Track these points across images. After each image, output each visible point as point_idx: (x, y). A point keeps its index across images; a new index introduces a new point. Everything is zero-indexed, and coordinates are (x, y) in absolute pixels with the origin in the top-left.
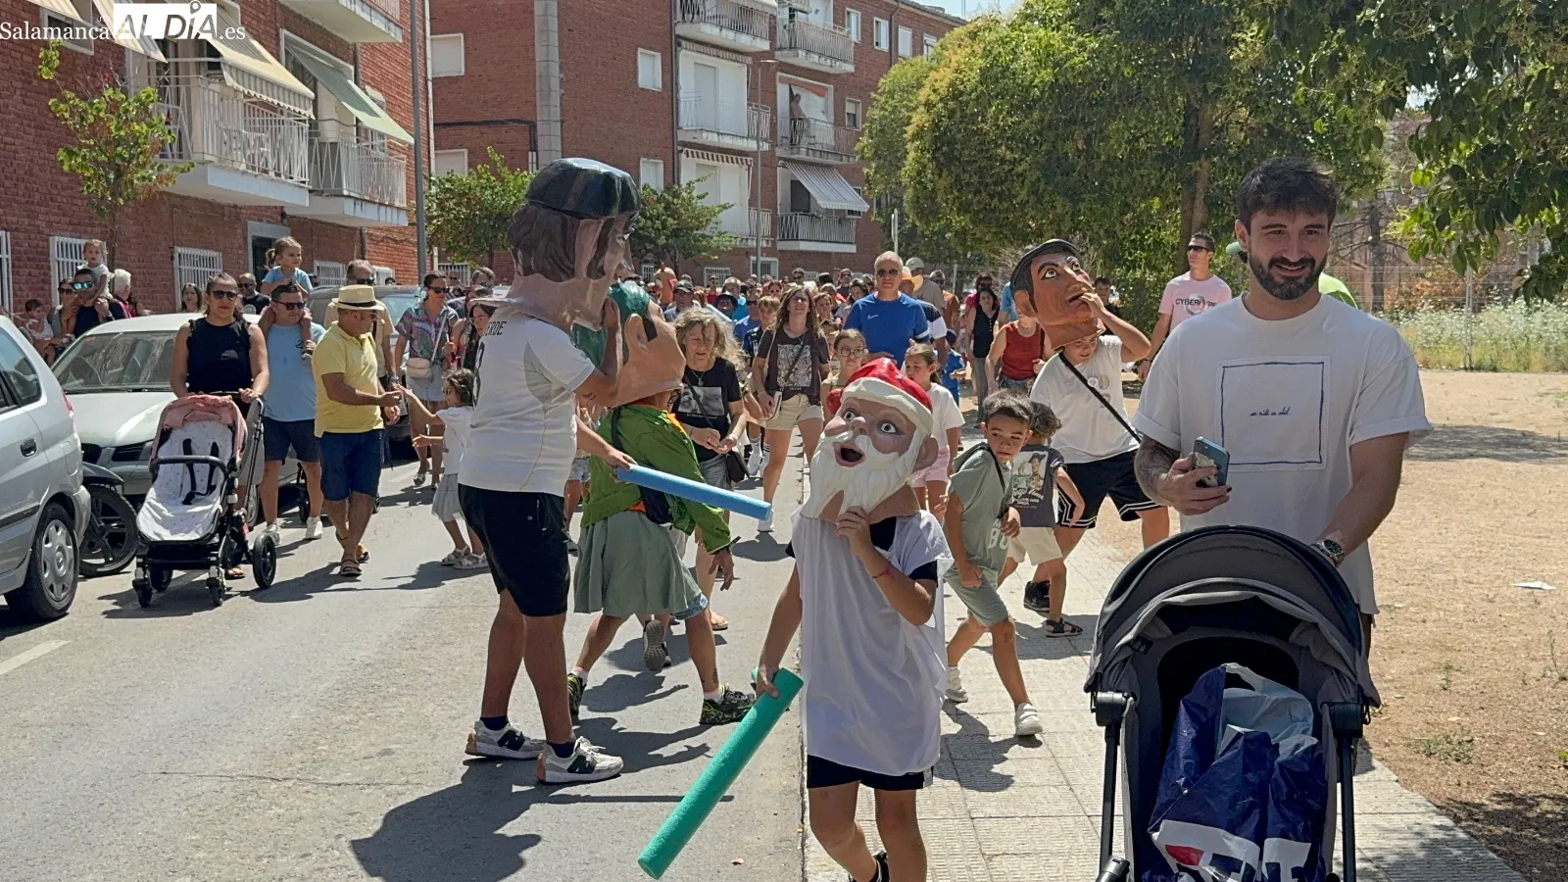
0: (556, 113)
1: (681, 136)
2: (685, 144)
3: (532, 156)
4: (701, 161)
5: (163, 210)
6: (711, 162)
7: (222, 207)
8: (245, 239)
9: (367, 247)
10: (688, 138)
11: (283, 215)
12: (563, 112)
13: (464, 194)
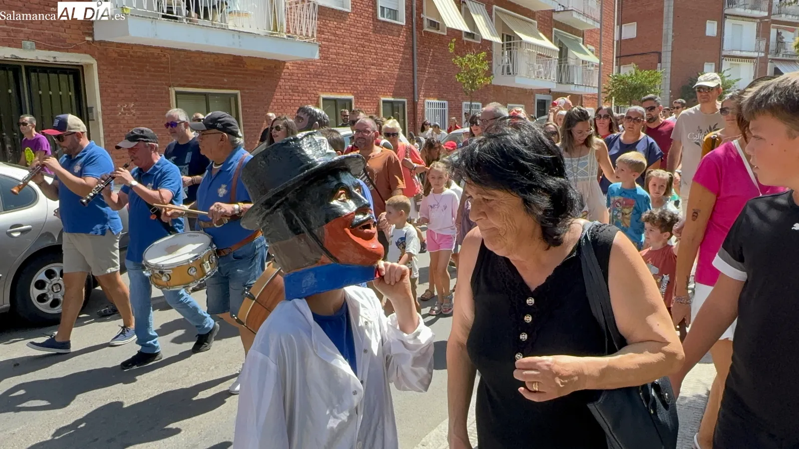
0: (670, 49)
1: (724, 53)
2: (725, 56)
3: (659, 65)
4: (732, 62)
5: (504, 91)
6: (736, 62)
7: (526, 90)
8: (534, 100)
9: (583, 101)
10: (727, 53)
11: (550, 91)
12: (673, 47)
13: (621, 81)
